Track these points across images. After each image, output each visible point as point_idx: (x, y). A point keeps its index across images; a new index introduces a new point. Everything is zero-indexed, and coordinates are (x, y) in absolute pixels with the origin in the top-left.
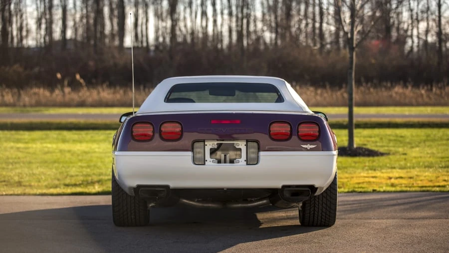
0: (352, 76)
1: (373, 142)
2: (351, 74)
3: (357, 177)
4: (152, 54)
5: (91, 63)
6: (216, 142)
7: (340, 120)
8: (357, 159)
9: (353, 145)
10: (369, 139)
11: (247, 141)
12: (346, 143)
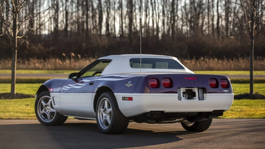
0: (252, 54)
1: (262, 91)
2: (252, 52)
3: (259, 111)
4: (118, 39)
5: (84, 44)
6: (185, 89)
7: (245, 78)
8: (256, 100)
9: (253, 93)
10: (259, 89)
11: (198, 88)
12: (249, 92)
